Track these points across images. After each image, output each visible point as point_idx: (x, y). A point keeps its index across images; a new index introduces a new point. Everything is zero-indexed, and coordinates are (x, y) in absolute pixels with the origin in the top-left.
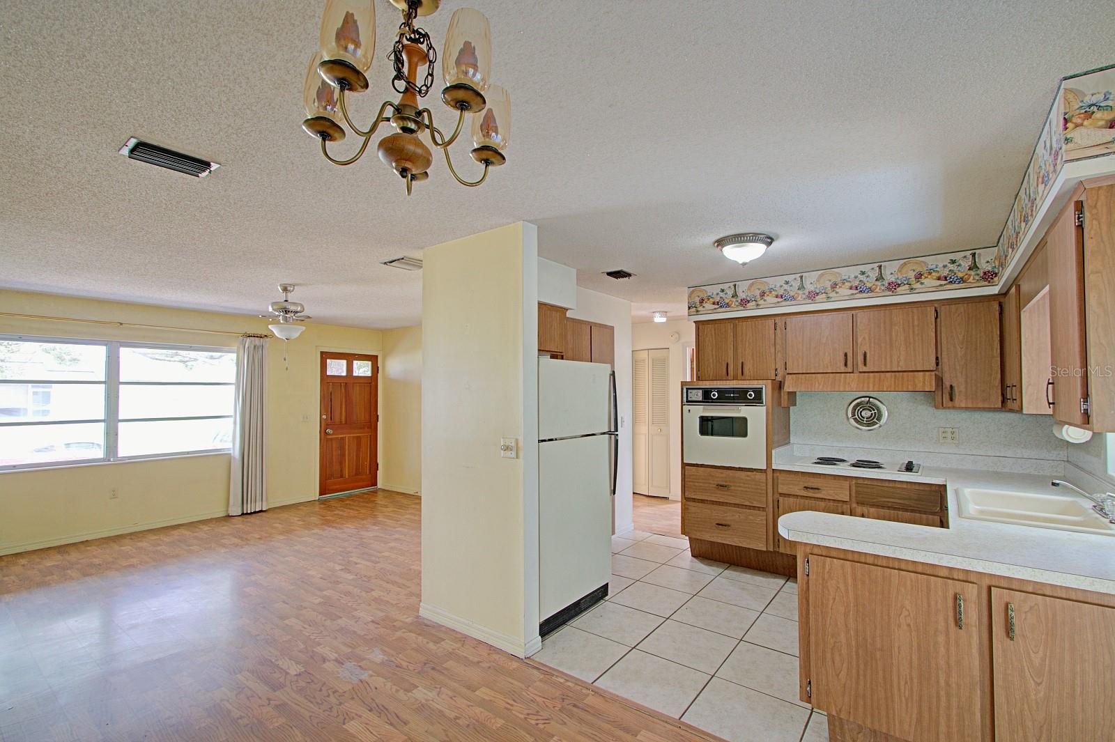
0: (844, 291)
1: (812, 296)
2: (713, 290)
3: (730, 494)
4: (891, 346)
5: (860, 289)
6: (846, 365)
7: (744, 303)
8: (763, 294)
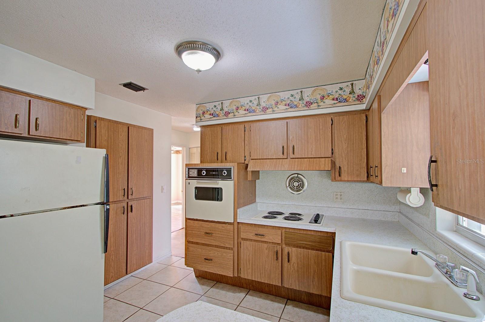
0: (282, 107)
1: (265, 109)
2: (210, 106)
3: (213, 238)
4: (308, 142)
5: (291, 106)
6: (283, 154)
7: (227, 114)
8: (237, 109)
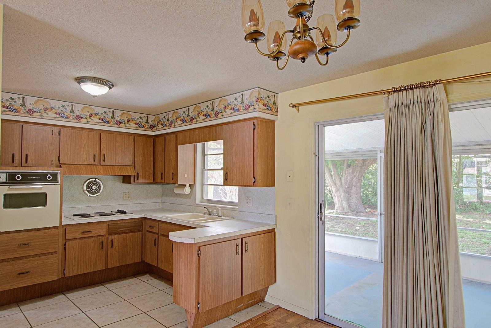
0: (96, 119)
1: (79, 118)
5: (104, 120)
6: (95, 161)
7: (31, 112)
8: (46, 109)
